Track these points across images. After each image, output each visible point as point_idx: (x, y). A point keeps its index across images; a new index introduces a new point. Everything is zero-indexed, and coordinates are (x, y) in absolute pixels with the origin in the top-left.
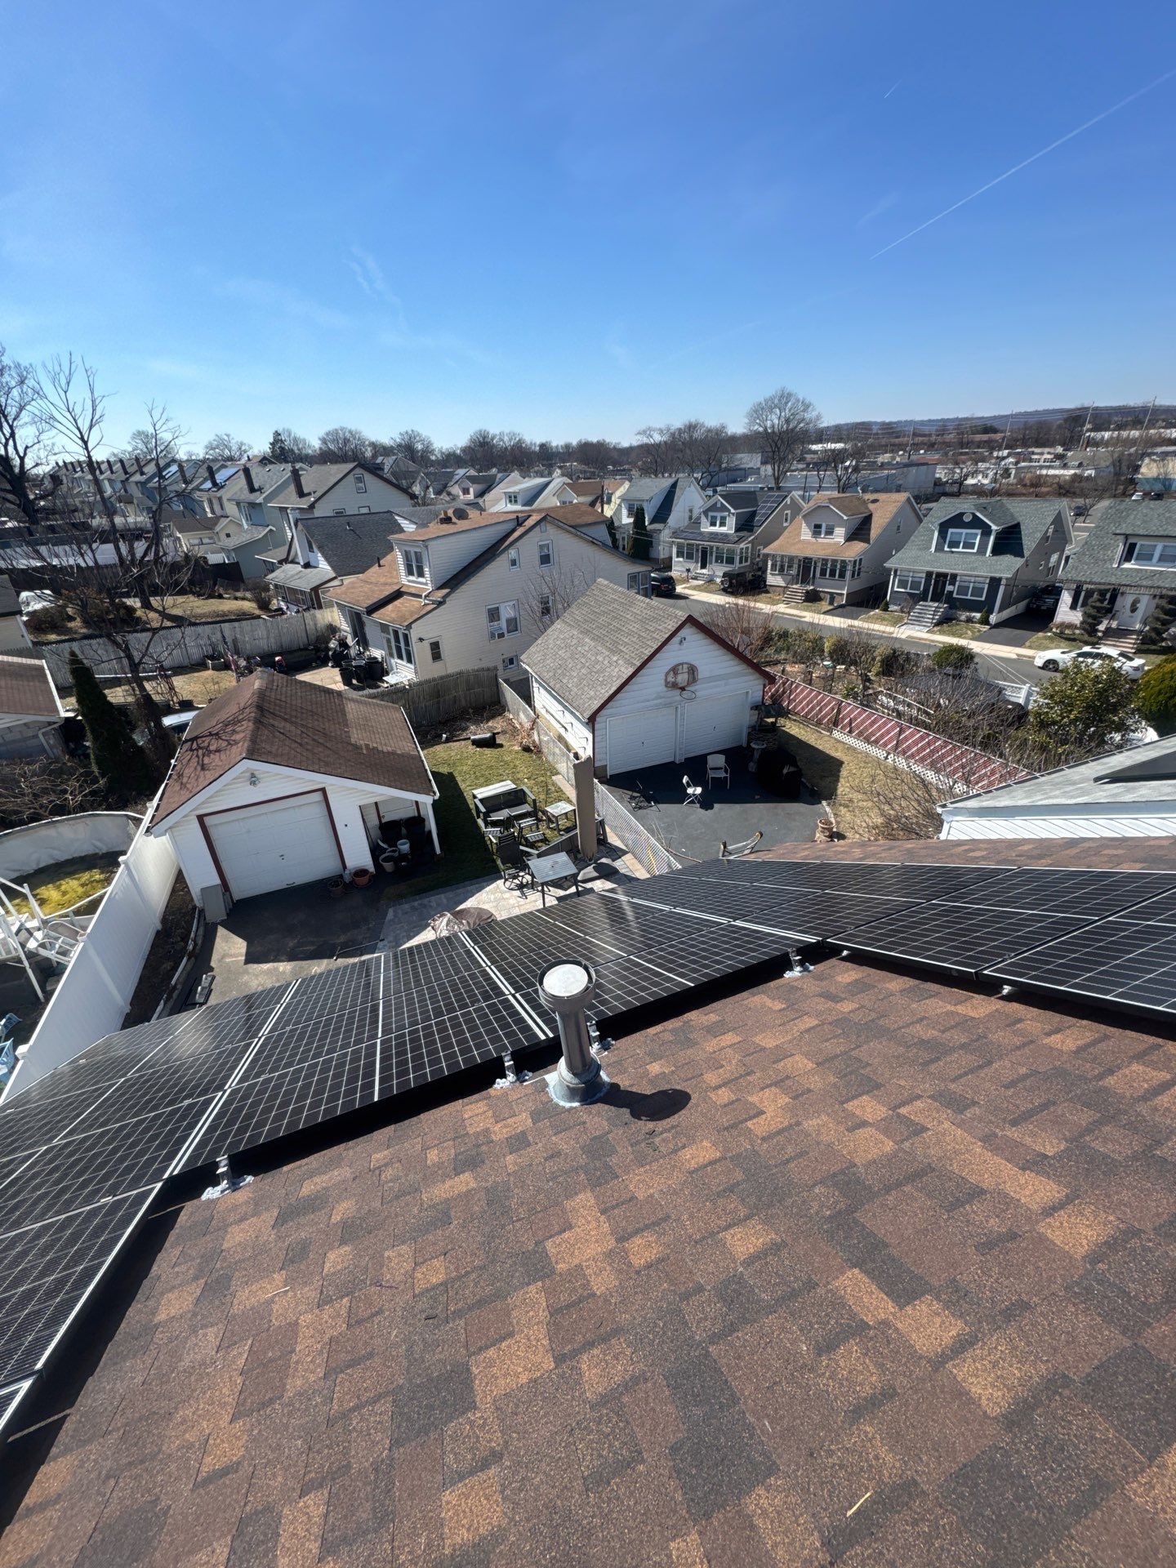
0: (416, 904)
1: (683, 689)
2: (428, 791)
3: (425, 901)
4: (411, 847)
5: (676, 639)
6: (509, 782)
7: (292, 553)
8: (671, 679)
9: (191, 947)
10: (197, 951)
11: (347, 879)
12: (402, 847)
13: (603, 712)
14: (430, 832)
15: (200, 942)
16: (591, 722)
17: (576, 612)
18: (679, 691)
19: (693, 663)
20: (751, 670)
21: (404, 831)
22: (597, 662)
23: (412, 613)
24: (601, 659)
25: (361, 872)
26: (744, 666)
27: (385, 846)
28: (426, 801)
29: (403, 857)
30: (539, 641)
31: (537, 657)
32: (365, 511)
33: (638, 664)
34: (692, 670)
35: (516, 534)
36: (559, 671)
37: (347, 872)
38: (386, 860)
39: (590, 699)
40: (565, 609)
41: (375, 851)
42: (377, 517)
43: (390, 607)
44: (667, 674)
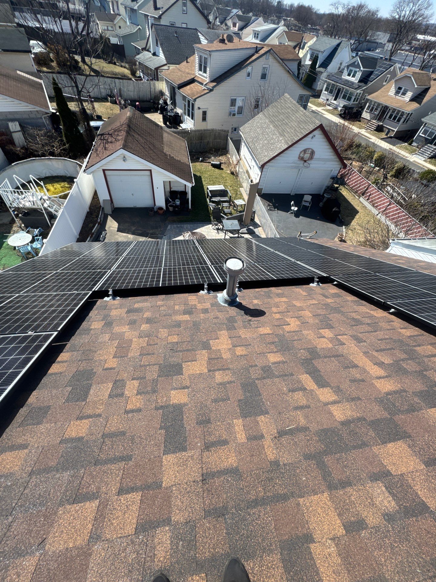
0: (179, 226)
1: (305, 161)
2: (191, 182)
3: (182, 225)
4: (180, 203)
5: (311, 135)
6: (222, 186)
7: (148, 45)
8: (302, 155)
9: (99, 221)
10: (101, 222)
11: (155, 210)
12: (177, 202)
13: (268, 164)
14: (188, 199)
15: (102, 219)
16: (262, 167)
17: (270, 110)
18: (303, 162)
19: (315, 150)
20: (338, 160)
21: (179, 196)
22: (272, 139)
23: (198, 93)
24: (275, 137)
25: (161, 208)
26: (336, 157)
27: (171, 200)
28: (189, 185)
29: (176, 206)
30: (250, 122)
31: (247, 130)
32: (184, 26)
33: (290, 144)
34: (313, 153)
35: (254, 58)
36: (255, 139)
37: (156, 207)
38: (170, 206)
39: (264, 156)
40: (266, 107)
41: (167, 201)
42: (189, 31)
43: (188, 87)
44: (301, 152)
